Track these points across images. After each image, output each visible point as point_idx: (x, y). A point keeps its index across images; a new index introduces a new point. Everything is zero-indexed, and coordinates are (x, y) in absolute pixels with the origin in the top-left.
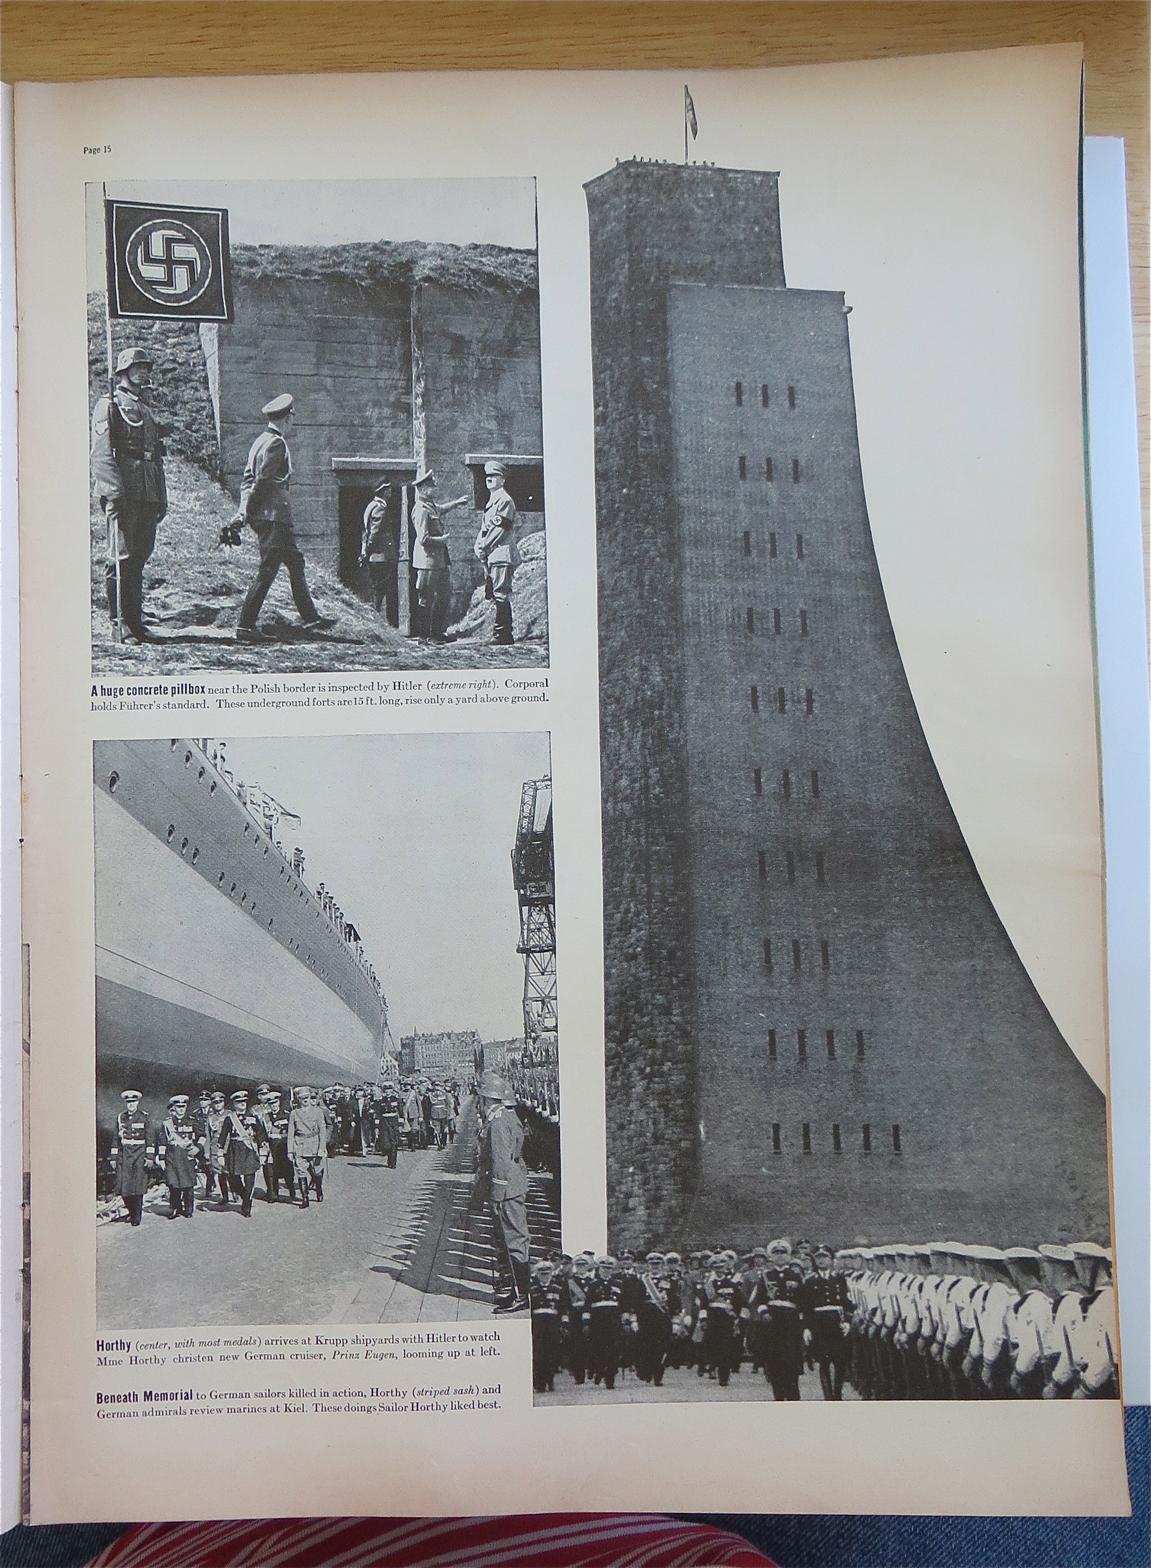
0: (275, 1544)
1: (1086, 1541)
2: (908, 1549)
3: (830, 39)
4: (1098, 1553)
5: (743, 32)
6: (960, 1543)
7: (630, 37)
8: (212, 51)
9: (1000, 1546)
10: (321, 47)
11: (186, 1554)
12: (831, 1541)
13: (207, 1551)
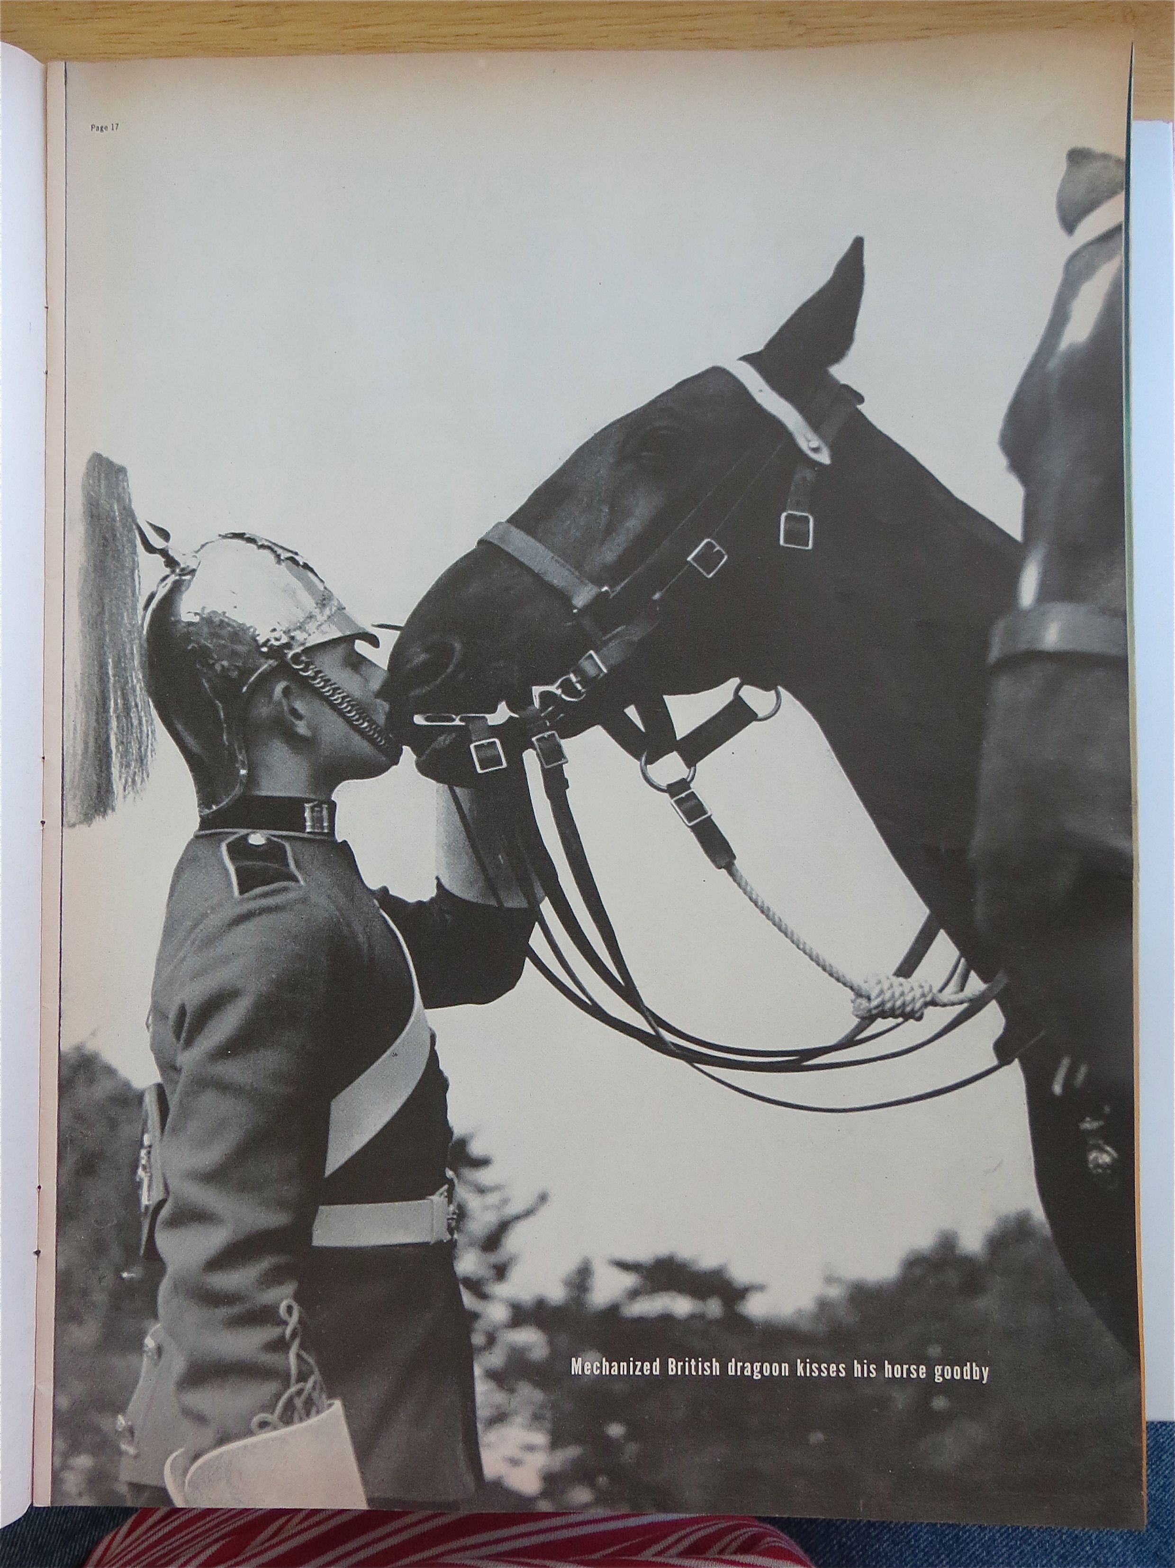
0: (301, 1522)
1: (1122, 1537)
2: (941, 1540)
3: (871, 20)
4: (1135, 1549)
5: (783, 12)
6: (994, 1535)
7: (668, 17)
8: (245, 31)
9: (1034, 1540)
10: (353, 27)
11: (210, 1529)
12: (862, 1531)
13: (231, 1527)
